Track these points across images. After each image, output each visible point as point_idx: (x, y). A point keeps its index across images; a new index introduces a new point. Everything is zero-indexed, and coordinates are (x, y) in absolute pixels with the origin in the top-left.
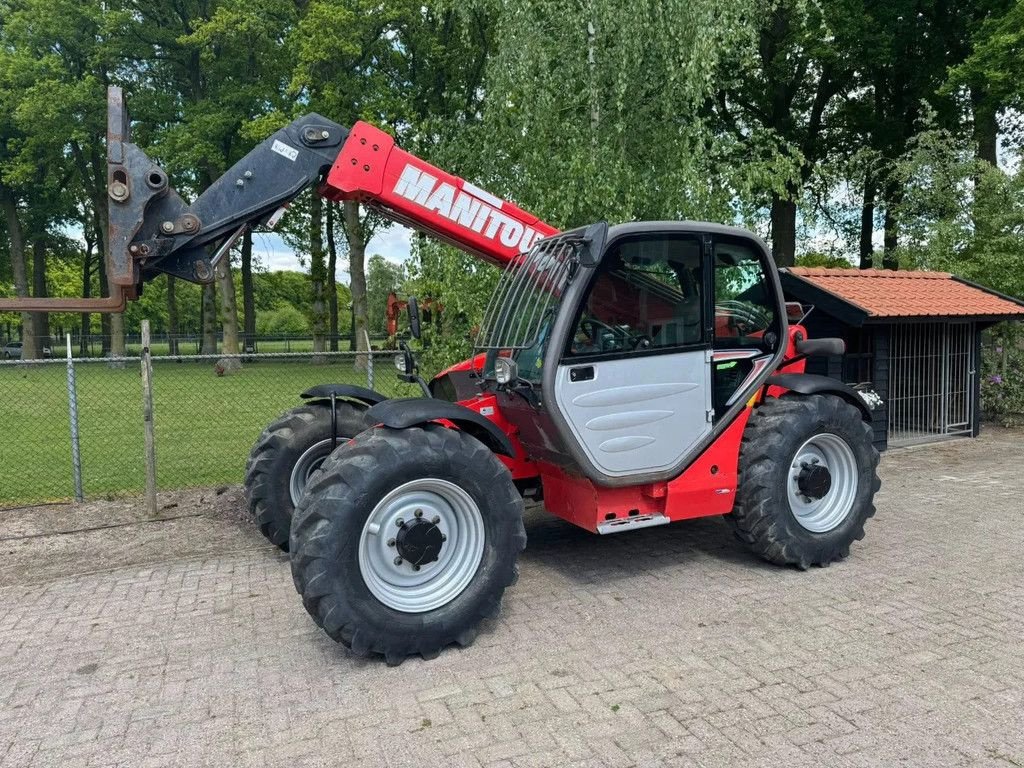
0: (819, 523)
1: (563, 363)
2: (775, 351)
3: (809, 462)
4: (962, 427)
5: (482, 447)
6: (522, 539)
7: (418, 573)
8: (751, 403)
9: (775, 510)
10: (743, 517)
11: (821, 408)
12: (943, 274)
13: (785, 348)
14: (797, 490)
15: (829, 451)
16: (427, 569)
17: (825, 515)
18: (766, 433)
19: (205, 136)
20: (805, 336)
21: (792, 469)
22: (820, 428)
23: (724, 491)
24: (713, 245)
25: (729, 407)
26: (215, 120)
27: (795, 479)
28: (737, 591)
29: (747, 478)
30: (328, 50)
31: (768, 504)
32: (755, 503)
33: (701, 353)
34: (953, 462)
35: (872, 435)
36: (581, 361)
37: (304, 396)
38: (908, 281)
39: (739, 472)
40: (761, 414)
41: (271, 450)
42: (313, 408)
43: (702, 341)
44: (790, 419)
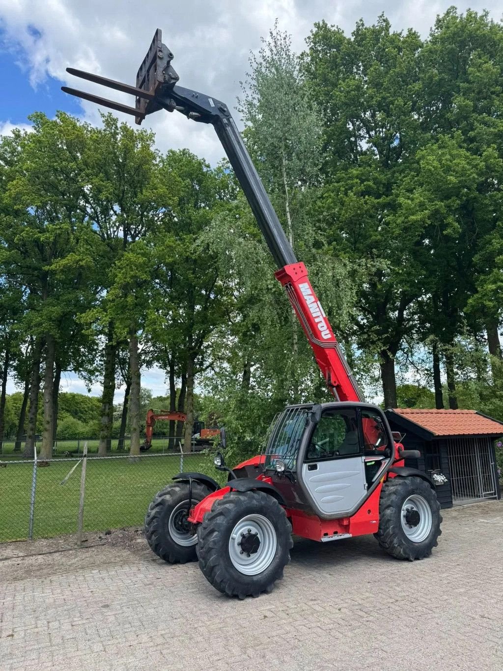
0: (417, 538)
1: (305, 462)
2: (390, 457)
3: (410, 509)
4: (491, 494)
5: (275, 500)
6: (291, 543)
7: (249, 558)
8: (382, 480)
9: (397, 531)
10: (383, 535)
11: (413, 483)
12: (471, 411)
13: (395, 455)
14: (405, 522)
15: (418, 503)
16: (254, 556)
17: (420, 534)
18: (390, 494)
19: (50, 319)
20: (403, 448)
21: (402, 512)
22: (412, 492)
23: (374, 522)
24: (361, 411)
25: (374, 482)
26: (56, 310)
27: (404, 516)
28: (383, 570)
29: (383, 516)
30: (132, 277)
31: (393, 528)
32: (388, 528)
33: (359, 458)
34: (485, 512)
35: (436, 495)
36: (312, 462)
37: (174, 479)
38: (453, 415)
39: (380, 513)
40: (387, 486)
41: (161, 506)
42: (180, 484)
43: (360, 453)
44: (399, 488)
